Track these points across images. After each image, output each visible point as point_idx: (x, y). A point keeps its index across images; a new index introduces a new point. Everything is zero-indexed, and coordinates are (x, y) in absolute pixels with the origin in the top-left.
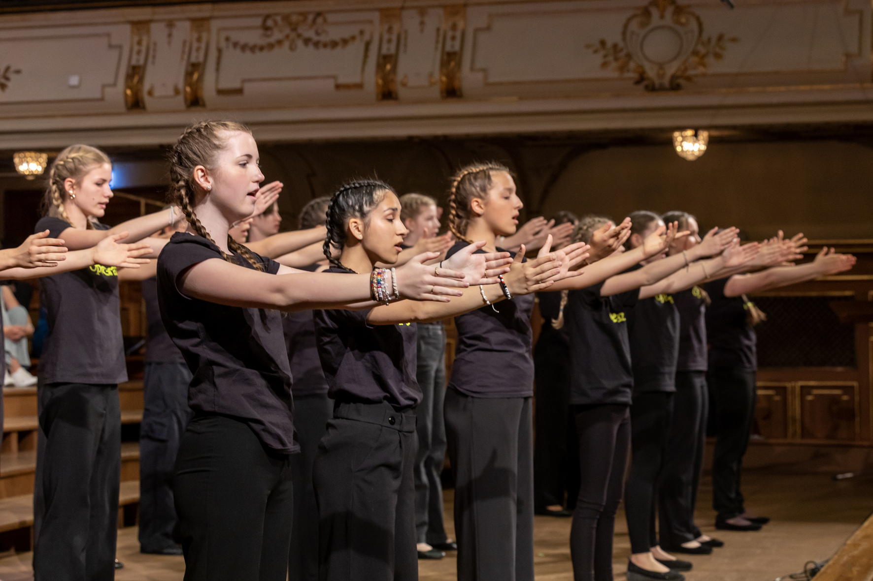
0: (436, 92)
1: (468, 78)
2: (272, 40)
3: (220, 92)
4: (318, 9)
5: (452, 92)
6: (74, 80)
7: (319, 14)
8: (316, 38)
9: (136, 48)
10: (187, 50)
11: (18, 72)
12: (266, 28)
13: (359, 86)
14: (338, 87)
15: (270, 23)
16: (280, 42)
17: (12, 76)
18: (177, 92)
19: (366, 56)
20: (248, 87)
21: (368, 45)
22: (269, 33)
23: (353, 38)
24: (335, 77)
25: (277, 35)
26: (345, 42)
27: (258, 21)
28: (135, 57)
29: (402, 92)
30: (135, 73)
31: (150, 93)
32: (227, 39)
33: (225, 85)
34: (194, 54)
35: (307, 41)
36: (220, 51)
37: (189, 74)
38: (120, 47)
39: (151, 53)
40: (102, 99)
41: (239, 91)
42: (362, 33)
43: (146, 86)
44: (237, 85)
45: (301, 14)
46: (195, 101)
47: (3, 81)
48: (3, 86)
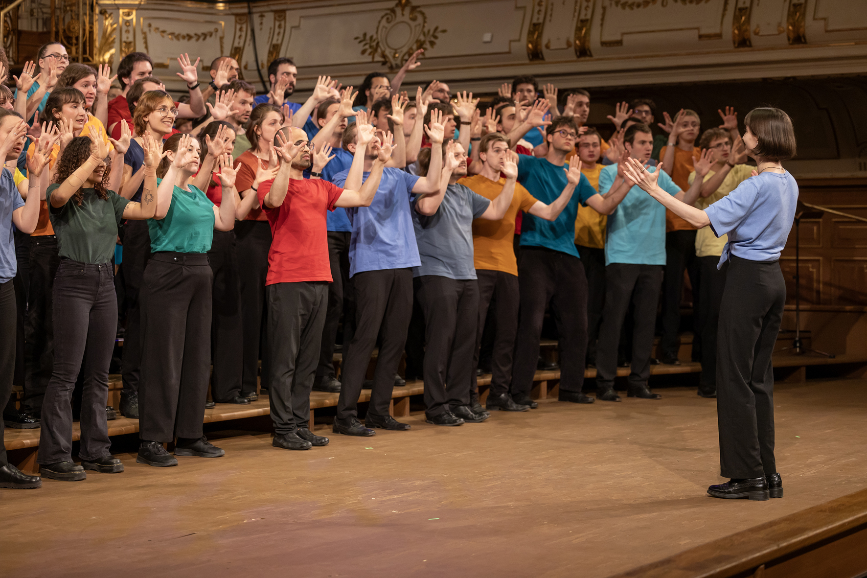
0: (783, 39)
1: (811, 27)
3: (603, 44)
5: (798, 39)
6: (487, 37)
9: (537, 8)
10: (577, 8)
11: (444, 31)
13: (719, 36)
14: (701, 37)
17: (439, 35)
18: (569, 45)
19: (725, 9)
20: (626, 39)
24: (698, 29)
28: (536, 16)
29: (755, 40)
30: (536, 28)
31: (547, 47)
33: (606, 38)
34: (583, 12)
36: (604, 8)
37: (579, 29)
38: (524, 8)
39: (549, 12)
40: (509, 53)
41: (619, 43)
43: (544, 41)
44: (617, 37)
46: (583, 52)
47: (432, 39)
48: (432, 44)
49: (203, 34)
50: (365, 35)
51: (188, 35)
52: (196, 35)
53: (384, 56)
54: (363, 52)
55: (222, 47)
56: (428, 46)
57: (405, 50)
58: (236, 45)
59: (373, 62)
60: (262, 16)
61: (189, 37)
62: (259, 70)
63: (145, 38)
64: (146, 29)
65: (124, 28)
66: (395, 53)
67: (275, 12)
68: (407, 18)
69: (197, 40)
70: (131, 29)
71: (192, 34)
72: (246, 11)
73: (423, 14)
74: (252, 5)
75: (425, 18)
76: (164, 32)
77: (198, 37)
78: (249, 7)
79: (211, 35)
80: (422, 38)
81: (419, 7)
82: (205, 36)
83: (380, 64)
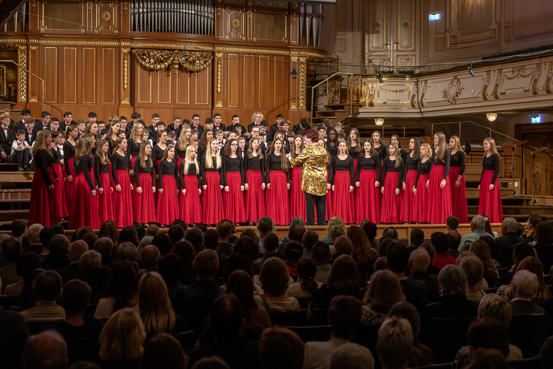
0: (544, 92)
2: (514, 76)
3: (501, 94)
4: (523, 64)
6: (473, 91)
7: (524, 66)
8: (523, 74)
9: (487, 80)
11: (464, 89)
12: (513, 72)
13: (528, 90)
14: (525, 91)
15: (514, 70)
16: (516, 76)
17: (462, 90)
18: (493, 94)
19: (532, 79)
20: (506, 91)
21: (533, 76)
22: (514, 73)
23: (531, 74)
24: (524, 88)
25: (516, 74)
26: (529, 75)
27: (511, 69)
29: (537, 92)
30: (486, 87)
31: (487, 95)
32: (505, 76)
33: (502, 92)
35: (521, 75)
36: (503, 79)
38: (484, 79)
40: (478, 97)
41: (504, 93)
42: (532, 72)
43: (487, 93)
44: (504, 91)
45: (520, 66)
46: (496, 97)
47: (460, 92)
48: (460, 93)
49: (402, 90)
50: (445, 90)
51: (396, 91)
52: (399, 90)
53: (448, 99)
54: (443, 97)
55: (409, 94)
56: (459, 95)
57: (453, 96)
58: (414, 94)
59: (445, 101)
60: (422, 82)
61: (397, 91)
62: (418, 104)
63: (378, 93)
64: (379, 89)
65: (371, 89)
66: (450, 97)
67: (425, 81)
68: (456, 84)
69: (400, 92)
70: (373, 89)
71: (398, 91)
72: (416, 80)
73: (460, 82)
74: (418, 78)
75: (460, 83)
76: (386, 90)
77: (400, 91)
78: (417, 79)
79: (406, 90)
80: (458, 91)
81: (459, 79)
82: (403, 90)
83: (448, 101)
